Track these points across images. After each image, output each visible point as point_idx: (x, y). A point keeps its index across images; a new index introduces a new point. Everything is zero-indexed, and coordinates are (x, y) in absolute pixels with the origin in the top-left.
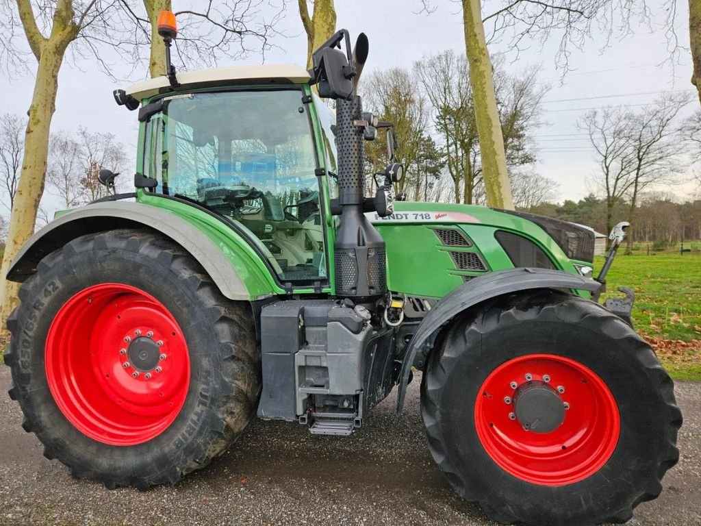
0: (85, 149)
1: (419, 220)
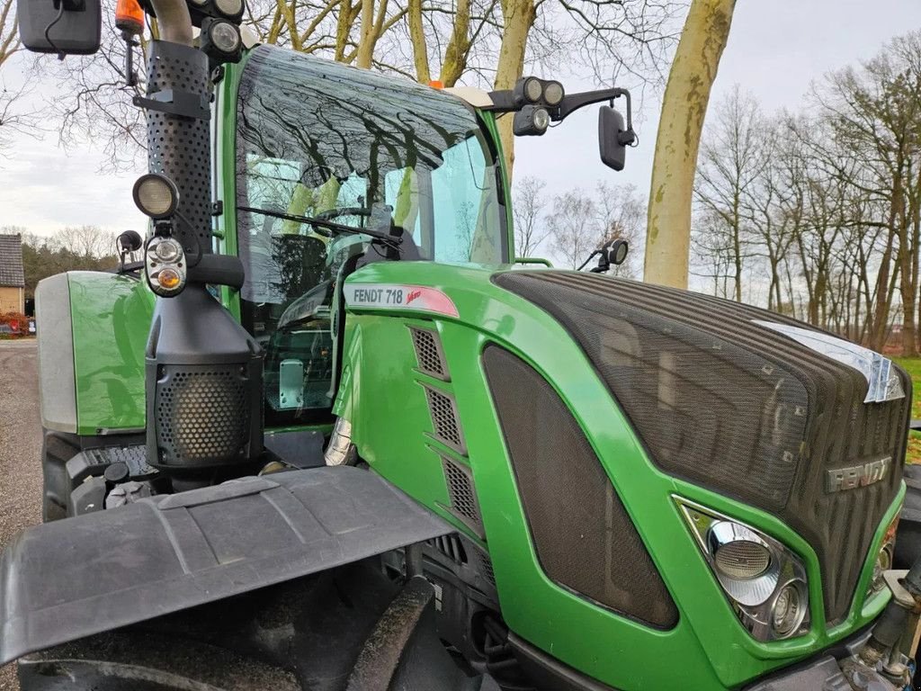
0: (602, 208)
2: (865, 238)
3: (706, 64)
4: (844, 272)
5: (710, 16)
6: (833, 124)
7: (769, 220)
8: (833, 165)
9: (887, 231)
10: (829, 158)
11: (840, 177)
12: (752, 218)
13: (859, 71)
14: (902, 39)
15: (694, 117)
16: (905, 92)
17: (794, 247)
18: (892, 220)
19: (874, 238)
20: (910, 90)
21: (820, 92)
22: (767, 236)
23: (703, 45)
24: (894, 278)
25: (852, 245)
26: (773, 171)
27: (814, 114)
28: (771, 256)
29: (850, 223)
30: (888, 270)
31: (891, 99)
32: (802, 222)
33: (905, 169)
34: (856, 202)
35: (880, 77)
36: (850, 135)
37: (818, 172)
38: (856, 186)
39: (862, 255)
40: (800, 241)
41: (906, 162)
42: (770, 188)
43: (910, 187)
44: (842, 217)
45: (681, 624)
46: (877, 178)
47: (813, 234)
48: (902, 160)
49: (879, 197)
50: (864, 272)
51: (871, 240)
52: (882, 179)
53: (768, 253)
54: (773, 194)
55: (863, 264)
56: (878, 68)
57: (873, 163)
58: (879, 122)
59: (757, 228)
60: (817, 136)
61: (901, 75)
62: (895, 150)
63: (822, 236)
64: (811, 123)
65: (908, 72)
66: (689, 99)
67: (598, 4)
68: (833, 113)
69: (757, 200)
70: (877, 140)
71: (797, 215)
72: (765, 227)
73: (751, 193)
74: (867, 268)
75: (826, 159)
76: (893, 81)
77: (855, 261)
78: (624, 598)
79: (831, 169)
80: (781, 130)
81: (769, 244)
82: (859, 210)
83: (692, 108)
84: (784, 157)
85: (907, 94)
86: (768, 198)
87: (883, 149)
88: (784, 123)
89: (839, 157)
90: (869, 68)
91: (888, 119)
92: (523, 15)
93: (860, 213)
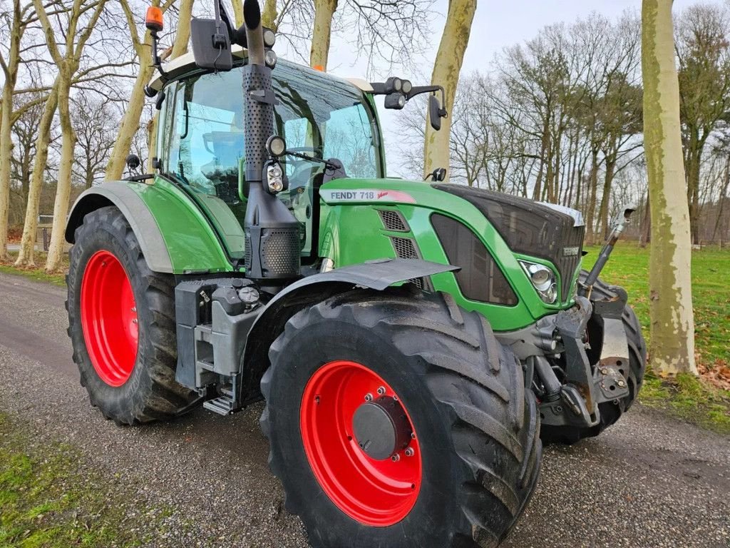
1: (365, 200)
2: (526, 166)
3: (457, 58)
4: (513, 189)
5: (459, 28)
6: (507, 84)
7: (467, 152)
8: (507, 114)
9: (539, 161)
10: (505, 109)
11: (512, 123)
12: (456, 150)
13: (524, 47)
14: (550, 28)
15: (450, 92)
16: (551, 64)
17: (483, 171)
18: (543, 153)
19: (532, 166)
20: (554, 64)
21: (501, 61)
22: (466, 163)
23: (454, 46)
24: (544, 194)
25: (518, 171)
26: (469, 117)
27: (495, 77)
28: (468, 177)
29: (518, 156)
30: (540, 187)
31: (543, 69)
32: (488, 154)
33: (551, 119)
34: (521, 141)
35: (536, 53)
36: (518, 93)
37: (498, 119)
38: (521, 129)
39: (524, 178)
40: (486, 166)
41: (552, 114)
42: (468, 129)
43: (554, 132)
44: (513, 151)
45: (520, 302)
46: (534, 124)
47: (495, 163)
48: (550, 112)
49: (535, 137)
50: (525, 189)
51: (529, 167)
52: (537, 125)
53: (466, 175)
54: (470, 133)
55: (525, 184)
56: (535, 47)
57: (531, 114)
58: (536, 85)
59: (459, 157)
60: (497, 93)
61: (549, 52)
62: (545, 105)
63: (500, 163)
64: (494, 83)
65: (553, 51)
66: (448, 80)
67: (382, 4)
68: (508, 77)
69: (458, 137)
70: (534, 98)
71: (483, 148)
72: (464, 157)
73: (455, 131)
74: (527, 187)
75: (503, 109)
76: (544, 57)
77: (520, 182)
78: (497, 300)
79: (506, 116)
80: (475, 86)
81: (467, 169)
82: (523, 146)
83: (449, 85)
84: (477, 107)
85: (553, 67)
86: (466, 135)
87: (538, 104)
88: (476, 82)
89: (511, 108)
90: (530, 47)
91: (541, 84)
92: (329, 3)
93: (523, 148)
